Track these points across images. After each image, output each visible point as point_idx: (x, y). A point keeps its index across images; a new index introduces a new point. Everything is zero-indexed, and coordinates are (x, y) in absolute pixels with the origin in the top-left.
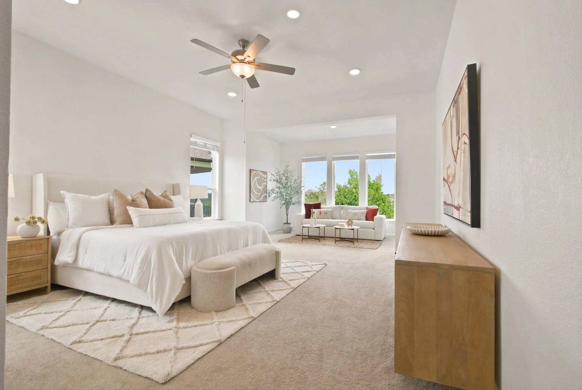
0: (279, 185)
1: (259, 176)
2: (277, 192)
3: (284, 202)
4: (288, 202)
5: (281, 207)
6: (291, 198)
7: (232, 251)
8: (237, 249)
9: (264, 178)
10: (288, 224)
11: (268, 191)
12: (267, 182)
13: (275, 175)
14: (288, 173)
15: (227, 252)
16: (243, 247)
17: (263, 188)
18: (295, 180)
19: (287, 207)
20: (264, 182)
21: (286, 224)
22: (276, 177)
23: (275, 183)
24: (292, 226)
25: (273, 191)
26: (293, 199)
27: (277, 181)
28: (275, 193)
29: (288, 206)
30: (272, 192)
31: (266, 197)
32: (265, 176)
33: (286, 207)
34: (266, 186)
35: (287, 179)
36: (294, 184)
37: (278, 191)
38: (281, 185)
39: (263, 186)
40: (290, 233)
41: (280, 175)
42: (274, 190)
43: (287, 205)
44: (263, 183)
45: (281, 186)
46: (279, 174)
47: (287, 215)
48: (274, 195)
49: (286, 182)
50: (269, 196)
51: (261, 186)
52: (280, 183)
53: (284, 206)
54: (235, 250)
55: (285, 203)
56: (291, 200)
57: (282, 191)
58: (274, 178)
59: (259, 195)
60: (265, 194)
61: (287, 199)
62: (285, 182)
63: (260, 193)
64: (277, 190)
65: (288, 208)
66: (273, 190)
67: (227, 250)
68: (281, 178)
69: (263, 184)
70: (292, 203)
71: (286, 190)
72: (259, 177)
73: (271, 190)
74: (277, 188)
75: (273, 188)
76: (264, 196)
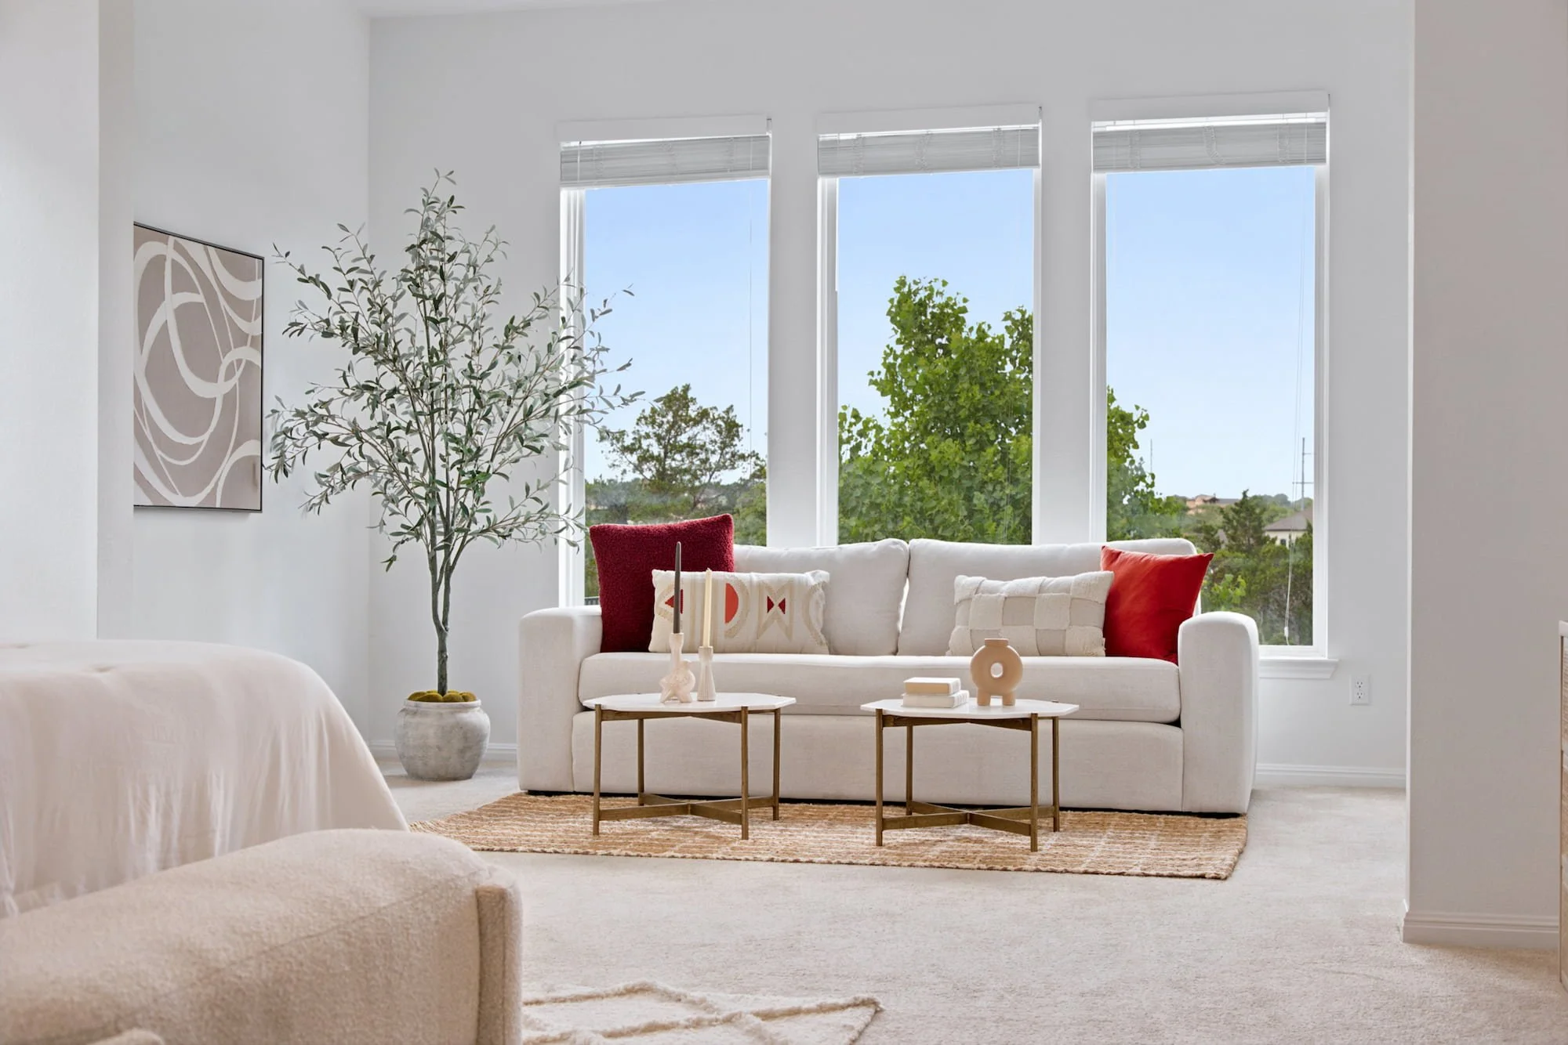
0: (366, 369)
1: (195, 291)
2: (356, 432)
3: (414, 515)
4: (445, 520)
5: (391, 560)
6: (476, 482)
7: (70, 893)
8: (116, 878)
9: (242, 307)
10: (452, 699)
11: (267, 422)
12: (260, 343)
13: (335, 281)
14: (447, 268)
15: (25, 908)
16: (164, 865)
17: (229, 398)
18: (510, 330)
19: (441, 555)
20: (242, 339)
21: (429, 698)
22: (345, 296)
23: (337, 350)
24: (477, 716)
25: (321, 418)
26: (492, 485)
27: (349, 331)
28: (335, 441)
29: (447, 548)
30: (303, 429)
31: (253, 469)
32: (249, 291)
33: (433, 560)
34: (257, 376)
35: (436, 322)
36: (502, 359)
37: (365, 423)
38: (383, 368)
39: (229, 375)
40: (469, 777)
41: (377, 284)
42: (323, 412)
43: (440, 539)
44: (227, 350)
45: (390, 381)
46: (366, 277)
47: (442, 632)
48: (328, 456)
49: (435, 343)
50: (283, 468)
51: (212, 378)
52: (382, 350)
53: (417, 549)
54: (92, 887)
55: (420, 523)
56: (479, 492)
57: (393, 420)
58: (319, 307)
59: (199, 445)
60: (250, 448)
61: (443, 491)
62: (421, 341)
63: (206, 437)
64: (357, 411)
65: (449, 569)
66: (315, 416)
67: (17, 892)
68: (389, 315)
69: (226, 361)
70: (481, 521)
71: (431, 414)
72: (199, 298)
73: (300, 414)
74: (357, 398)
75: (313, 400)
76: (237, 463)
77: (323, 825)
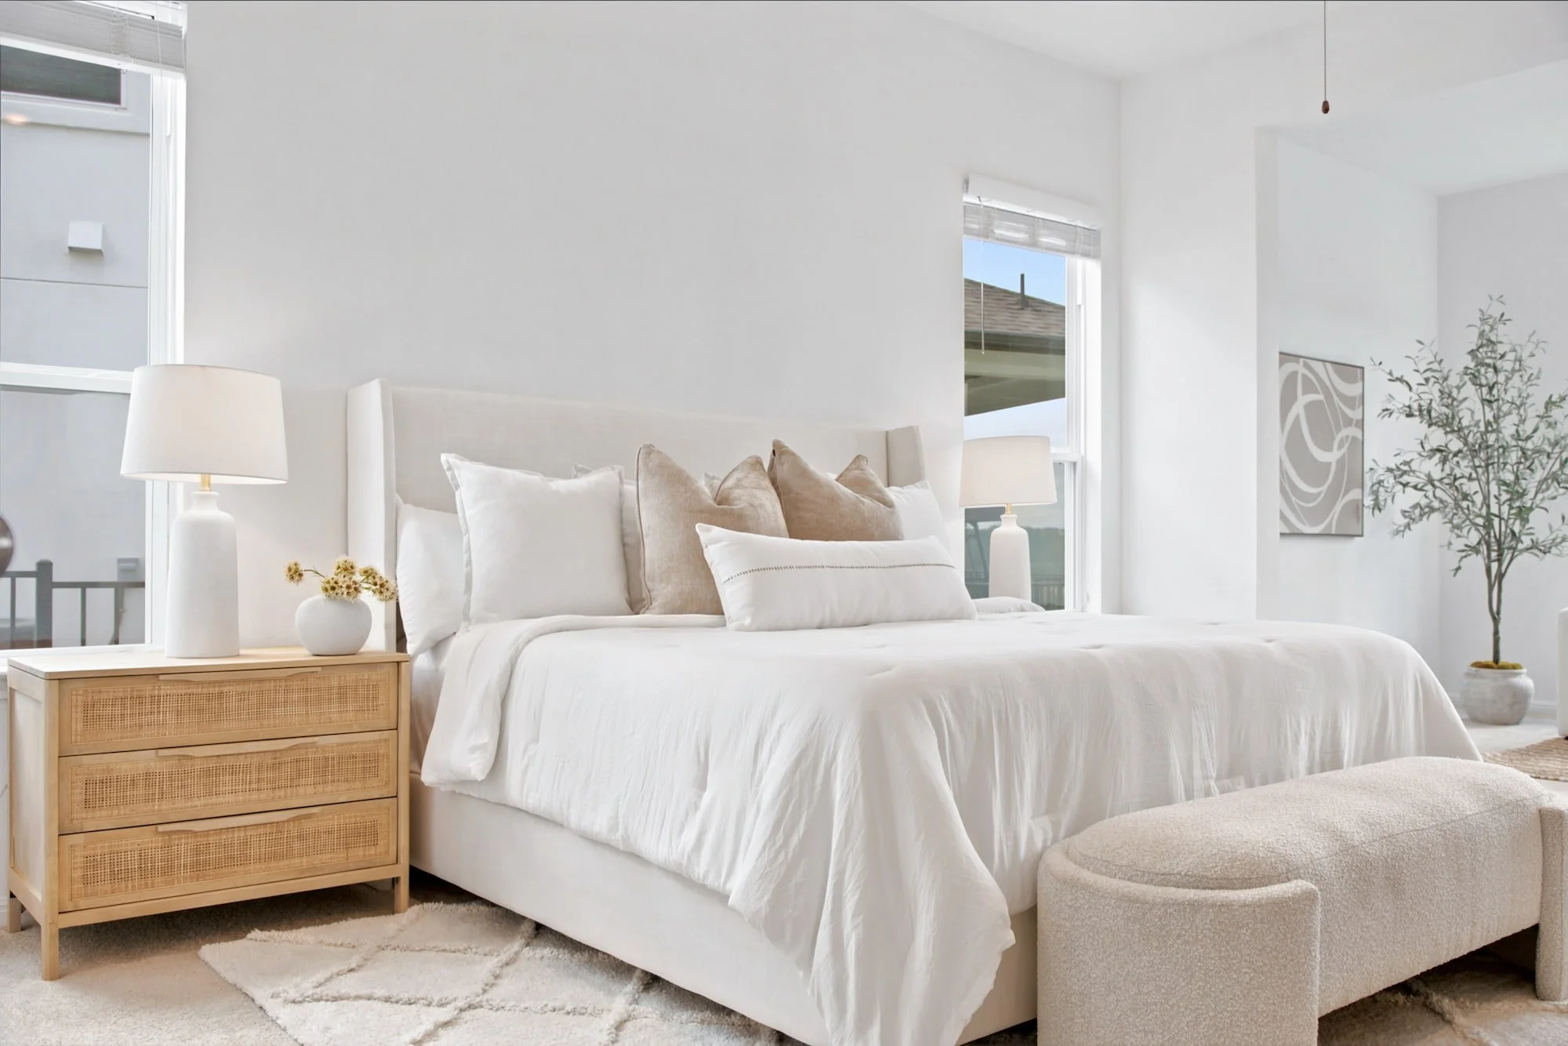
0: (1437, 438)
1: (1316, 392)
2: (1431, 481)
3: (1474, 537)
4: (1499, 542)
5: (1459, 568)
6: (1523, 514)
7: (1250, 784)
8: (1279, 777)
9: (1350, 402)
10: (1503, 667)
11: (1367, 476)
12: (1361, 424)
13: (1415, 379)
14: (1499, 364)
15: (1222, 791)
16: (1310, 772)
17: (1341, 462)
18: (1550, 404)
19: (1494, 566)
20: (1349, 422)
21: (1487, 666)
22: (1422, 389)
23: (1417, 426)
24: (1524, 681)
25: (1405, 473)
26: (1535, 517)
27: (1425, 413)
28: (1415, 487)
29: (1500, 560)
30: (1392, 480)
31: (1357, 509)
32: (1353, 390)
33: (1488, 570)
34: (1357, 446)
35: (1490, 402)
36: (1542, 426)
37: (1437, 474)
38: (1450, 436)
39: (1340, 447)
40: (1517, 723)
41: (1446, 379)
42: (1406, 468)
43: (1494, 555)
44: (1338, 430)
45: (1455, 445)
46: (1437, 375)
47: (1496, 620)
48: (1412, 497)
49: (1490, 417)
50: (1377, 506)
51: (1329, 449)
52: (1449, 424)
53: (1477, 562)
54: (1265, 782)
55: (1479, 543)
56: (1525, 520)
57: (1458, 472)
58: (1403, 397)
59: (1320, 493)
60: (1355, 494)
61: (1496, 521)
62: (1479, 416)
63: (1325, 487)
64: (1432, 467)
65: (1501, 576)
66: (1400, 472)
67: (1218, 779)
68: (1454, 399)
69: (1338, 438)
70: (1526, 541)
71: (1487, 466)
72: (1320, 397)
73: (1390, 470)
74: (1430, 457)
75: (1399, 460)
76: (1345, 505)
77: (1419, 753)
